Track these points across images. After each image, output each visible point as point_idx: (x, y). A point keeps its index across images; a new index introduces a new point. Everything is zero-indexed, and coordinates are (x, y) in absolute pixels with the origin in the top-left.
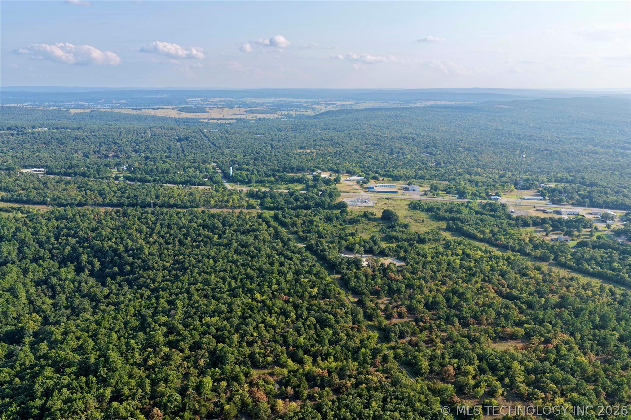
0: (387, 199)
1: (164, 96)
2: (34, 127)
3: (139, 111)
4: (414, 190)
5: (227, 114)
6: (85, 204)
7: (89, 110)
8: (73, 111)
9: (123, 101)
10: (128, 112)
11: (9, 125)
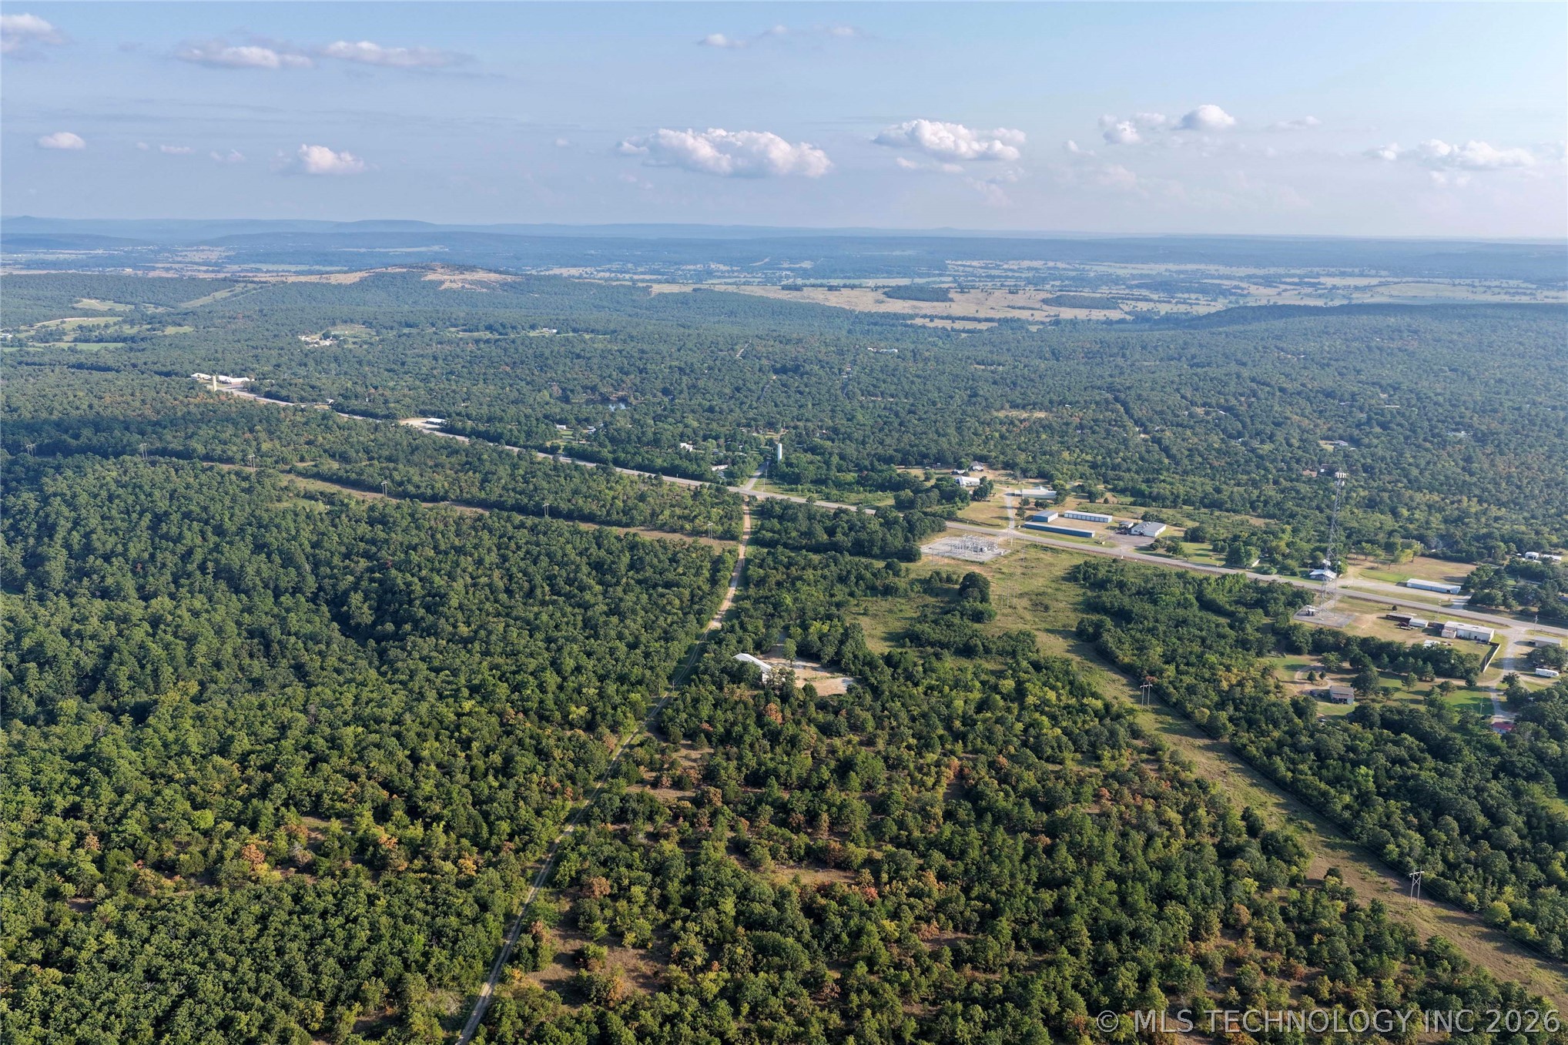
0: (1045, 549)
1: (907, 253)
2: (533, 327)
3: (795, 293)
4: (1141, 534)
5: (996, 306)
6: (444, 499)
7: (688, 289)
8: (657, 289)
9: (807, 265)
10: (771, 295)
11: (491, 321)
